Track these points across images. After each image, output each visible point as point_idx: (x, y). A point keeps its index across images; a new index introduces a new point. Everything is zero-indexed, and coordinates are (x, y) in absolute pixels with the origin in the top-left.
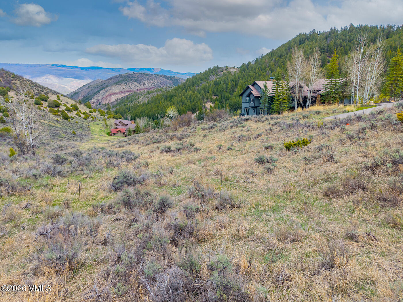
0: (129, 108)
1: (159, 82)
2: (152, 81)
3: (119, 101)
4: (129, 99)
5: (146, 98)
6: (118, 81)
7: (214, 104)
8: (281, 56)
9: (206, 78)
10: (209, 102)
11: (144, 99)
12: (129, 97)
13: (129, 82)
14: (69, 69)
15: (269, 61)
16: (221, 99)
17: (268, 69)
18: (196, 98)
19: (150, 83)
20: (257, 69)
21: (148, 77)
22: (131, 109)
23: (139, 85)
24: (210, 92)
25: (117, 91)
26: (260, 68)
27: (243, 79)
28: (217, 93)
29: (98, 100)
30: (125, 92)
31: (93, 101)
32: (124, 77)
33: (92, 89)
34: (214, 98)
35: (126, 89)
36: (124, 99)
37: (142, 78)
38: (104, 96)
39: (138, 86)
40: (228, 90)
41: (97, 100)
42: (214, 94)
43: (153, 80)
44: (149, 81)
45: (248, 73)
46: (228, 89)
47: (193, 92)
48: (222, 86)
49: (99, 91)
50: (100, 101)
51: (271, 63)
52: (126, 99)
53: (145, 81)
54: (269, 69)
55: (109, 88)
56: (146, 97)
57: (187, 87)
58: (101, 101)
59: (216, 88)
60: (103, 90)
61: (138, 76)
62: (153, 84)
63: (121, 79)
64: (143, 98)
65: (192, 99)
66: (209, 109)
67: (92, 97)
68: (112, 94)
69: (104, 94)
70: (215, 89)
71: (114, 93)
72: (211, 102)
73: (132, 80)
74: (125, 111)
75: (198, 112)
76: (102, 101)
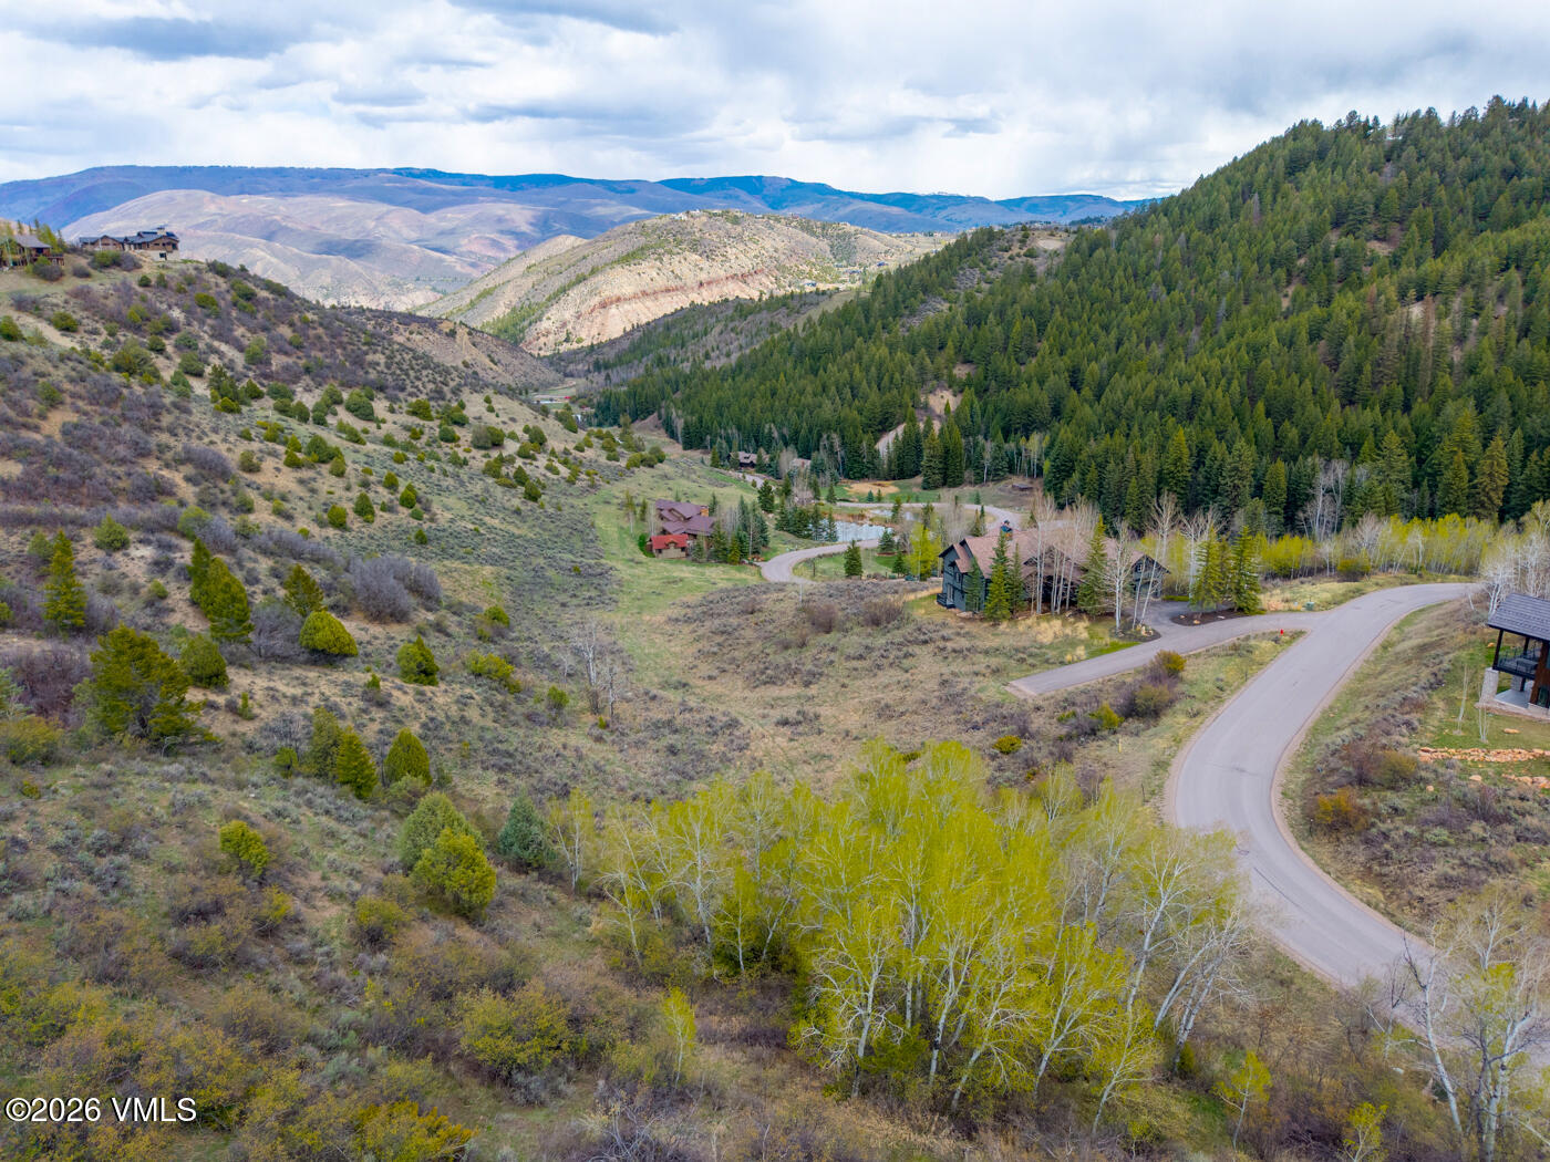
0: (677, 382)
1: (780, 246)
2: (753, 246)
3: (637, 335)
4: (674, 331)
5: (733, 335)
6: (631, 250)
7: (960, 398)
8: (1211, 224)
9: (942, 284)
10: (943, 388)
11: (725, 336)
12: (674, 325)
13: (670, 252)
14: (453, 187)
15: (1166, 239)
16: (986, 378)
17: (1156, 275)
18: (897, 375)
19: (745, 252)
20: (1120, 272)
21: (739, 229)
22: (682, 386)
23: (705, 264)
24: (950, 350)
25: (628, 290)
26: (1130, 270)
27: (1067, 310)
28: (973, 353)
29: (564, 324)
30: (655, 293)
31: (545, 325)
32: (654, 231)
33: (541, 276)
34: (961, 371)
35: (661, 282)
36: (655, 328)
37: (719, 237)
38: (584, 309)
39: (701, 269)
40: (1010, 349)
41: (558, 324)
42: (961, 358)
43: (756, 242)
44: (741, 247)
45: (1086, 285)
46: (1011, 343)
47: (892, 347)
48: (991, 332)
49: (564, 290)
50: (569, 327)
51: (1171, 253)
52: (661, 329)
53: (728, 249)
54: (1159, 278)
55: (600, 278)
56: (732, 330)
57: (872, 320)
58: (574, 328)
59: (971, 336)
60: (582, 288)
61: (705, 224)
62: (756, 257)
63: (643, 240)
64: (722, 333)
65: (886, 378)
66: (939, 416)
67: (543, 314)
68: (611, 303)
69: (582, 302)
70: (966, 341)
71: (618, 300)
72: (950, 387)
73: (681, 242)
74: (662, 391)
75: (900, 429)
76: (578, 327)
